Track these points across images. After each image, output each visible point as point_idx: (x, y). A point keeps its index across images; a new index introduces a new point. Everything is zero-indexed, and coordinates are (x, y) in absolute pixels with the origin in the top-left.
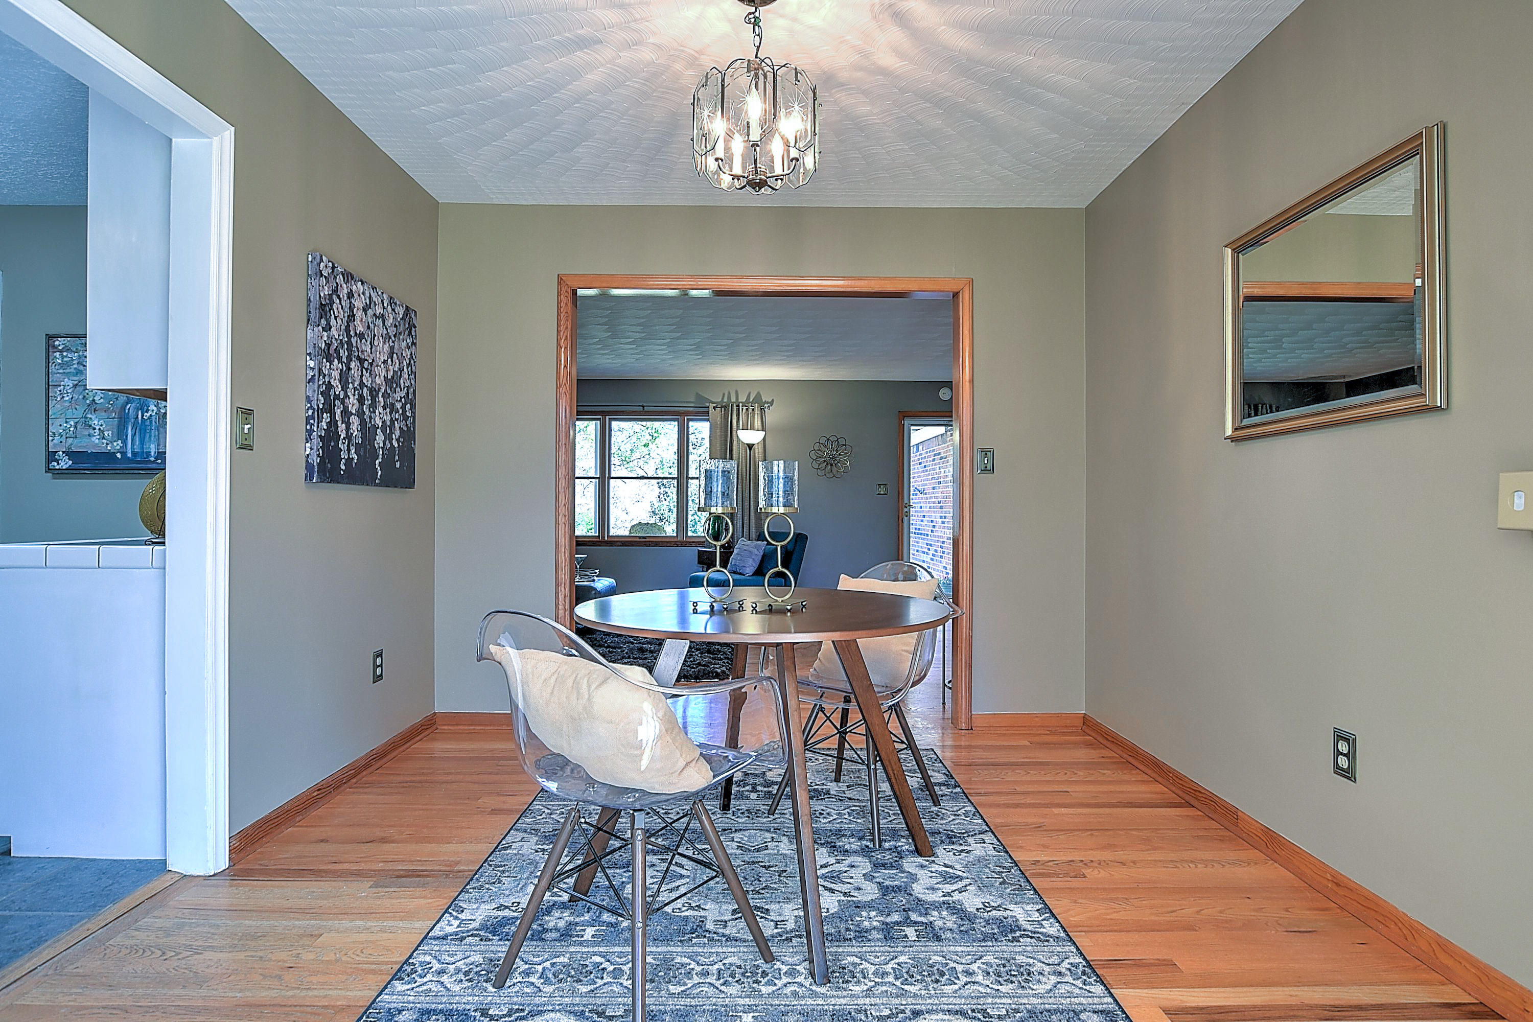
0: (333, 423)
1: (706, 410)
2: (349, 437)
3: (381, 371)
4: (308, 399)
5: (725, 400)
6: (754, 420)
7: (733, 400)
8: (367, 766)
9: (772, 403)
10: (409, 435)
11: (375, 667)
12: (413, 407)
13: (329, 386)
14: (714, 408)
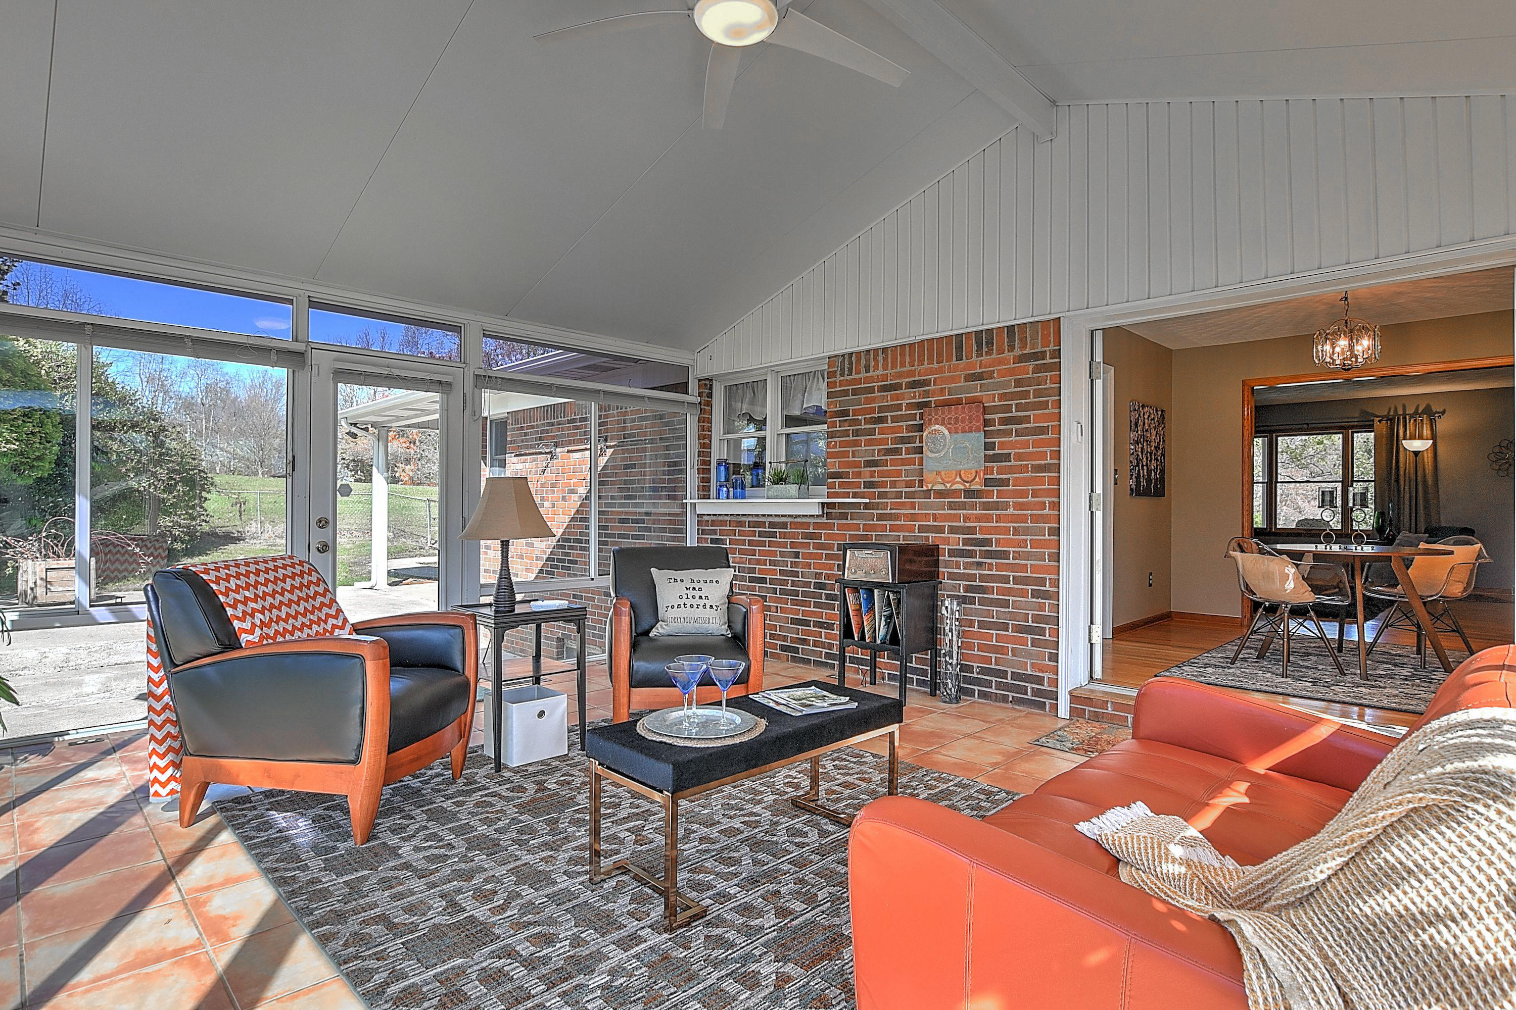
0: (1139, 471)
1: (1371, 423)
2: (1143, 476)
3: (1153, 444)
4: (1131, 462)
5: (1392, 413)
6: (1423, 429)
7: (1400, 412)
8: (1147, 623)
9: (1443, 413)
10: (1163, 472)
11: (1150, 580)
12: (1164, 459)
13: (1138, 455)
14: (1380, 421)
